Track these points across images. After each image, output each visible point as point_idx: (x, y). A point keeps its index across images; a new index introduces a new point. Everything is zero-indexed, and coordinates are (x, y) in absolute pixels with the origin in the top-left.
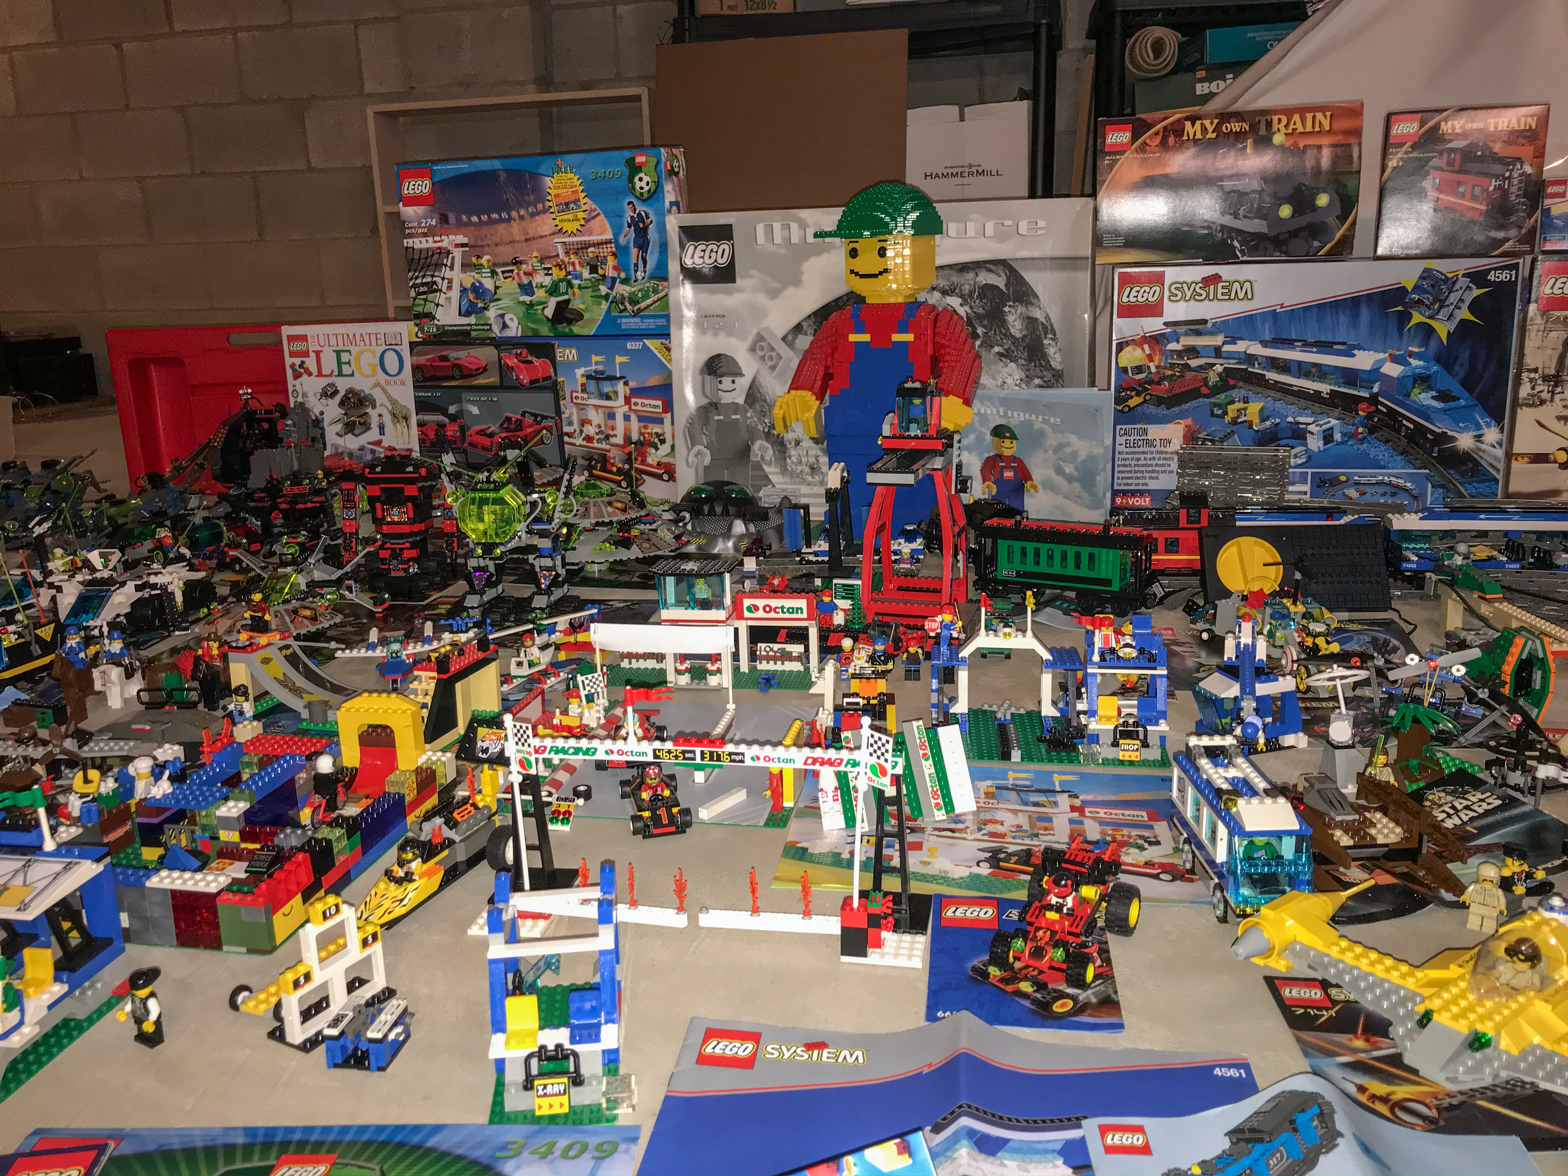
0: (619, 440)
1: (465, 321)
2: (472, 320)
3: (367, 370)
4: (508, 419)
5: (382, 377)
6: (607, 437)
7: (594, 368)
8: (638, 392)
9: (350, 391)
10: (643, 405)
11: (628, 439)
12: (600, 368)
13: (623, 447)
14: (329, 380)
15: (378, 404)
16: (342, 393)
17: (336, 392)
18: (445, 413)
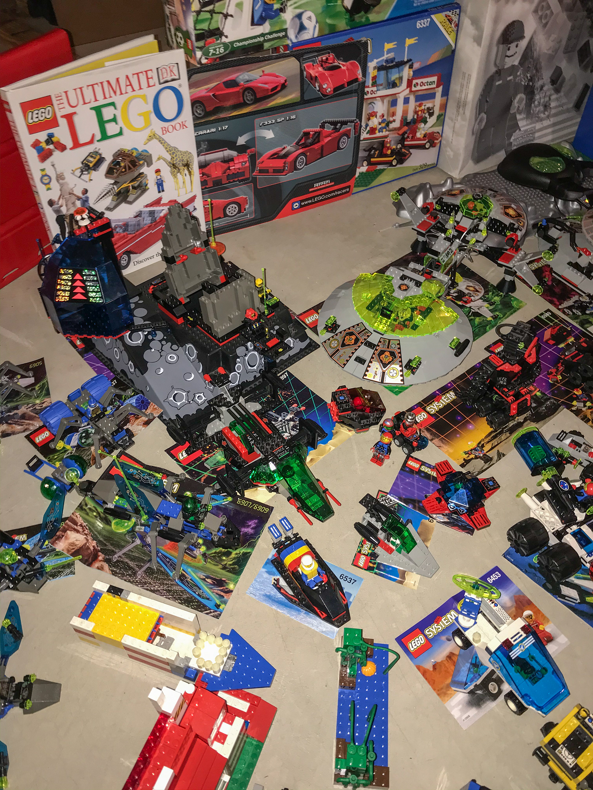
0: (396, 124)
1: (259, 30)
2: (266, 28)
3: (139, 122)
4: (306, 134)
5: (157, 124)
6: (387, 125)
7: (385, 57)
8: (419, 73)
9: (121, 154)
10: (423, 84)
11: (404, 122)
12: (391, 55)
13: (399, 129)
14: (90, 149)
15: (154, 159)
16: (109, 158)
17: (101, 160)
18: (232, 145)
